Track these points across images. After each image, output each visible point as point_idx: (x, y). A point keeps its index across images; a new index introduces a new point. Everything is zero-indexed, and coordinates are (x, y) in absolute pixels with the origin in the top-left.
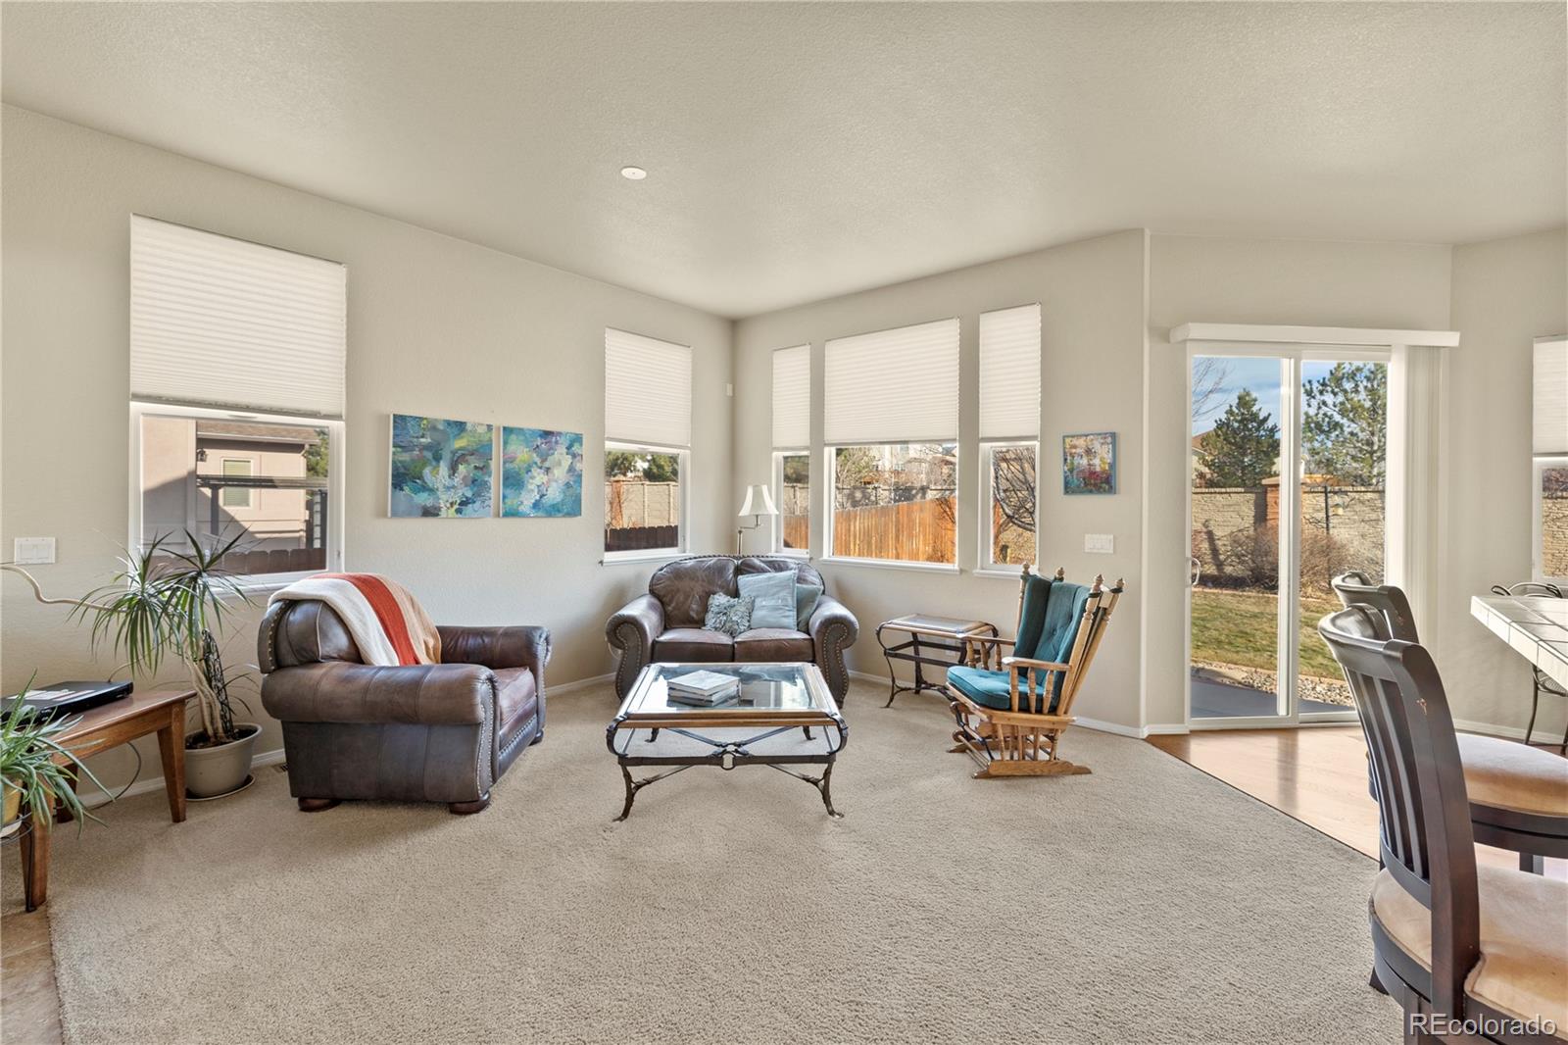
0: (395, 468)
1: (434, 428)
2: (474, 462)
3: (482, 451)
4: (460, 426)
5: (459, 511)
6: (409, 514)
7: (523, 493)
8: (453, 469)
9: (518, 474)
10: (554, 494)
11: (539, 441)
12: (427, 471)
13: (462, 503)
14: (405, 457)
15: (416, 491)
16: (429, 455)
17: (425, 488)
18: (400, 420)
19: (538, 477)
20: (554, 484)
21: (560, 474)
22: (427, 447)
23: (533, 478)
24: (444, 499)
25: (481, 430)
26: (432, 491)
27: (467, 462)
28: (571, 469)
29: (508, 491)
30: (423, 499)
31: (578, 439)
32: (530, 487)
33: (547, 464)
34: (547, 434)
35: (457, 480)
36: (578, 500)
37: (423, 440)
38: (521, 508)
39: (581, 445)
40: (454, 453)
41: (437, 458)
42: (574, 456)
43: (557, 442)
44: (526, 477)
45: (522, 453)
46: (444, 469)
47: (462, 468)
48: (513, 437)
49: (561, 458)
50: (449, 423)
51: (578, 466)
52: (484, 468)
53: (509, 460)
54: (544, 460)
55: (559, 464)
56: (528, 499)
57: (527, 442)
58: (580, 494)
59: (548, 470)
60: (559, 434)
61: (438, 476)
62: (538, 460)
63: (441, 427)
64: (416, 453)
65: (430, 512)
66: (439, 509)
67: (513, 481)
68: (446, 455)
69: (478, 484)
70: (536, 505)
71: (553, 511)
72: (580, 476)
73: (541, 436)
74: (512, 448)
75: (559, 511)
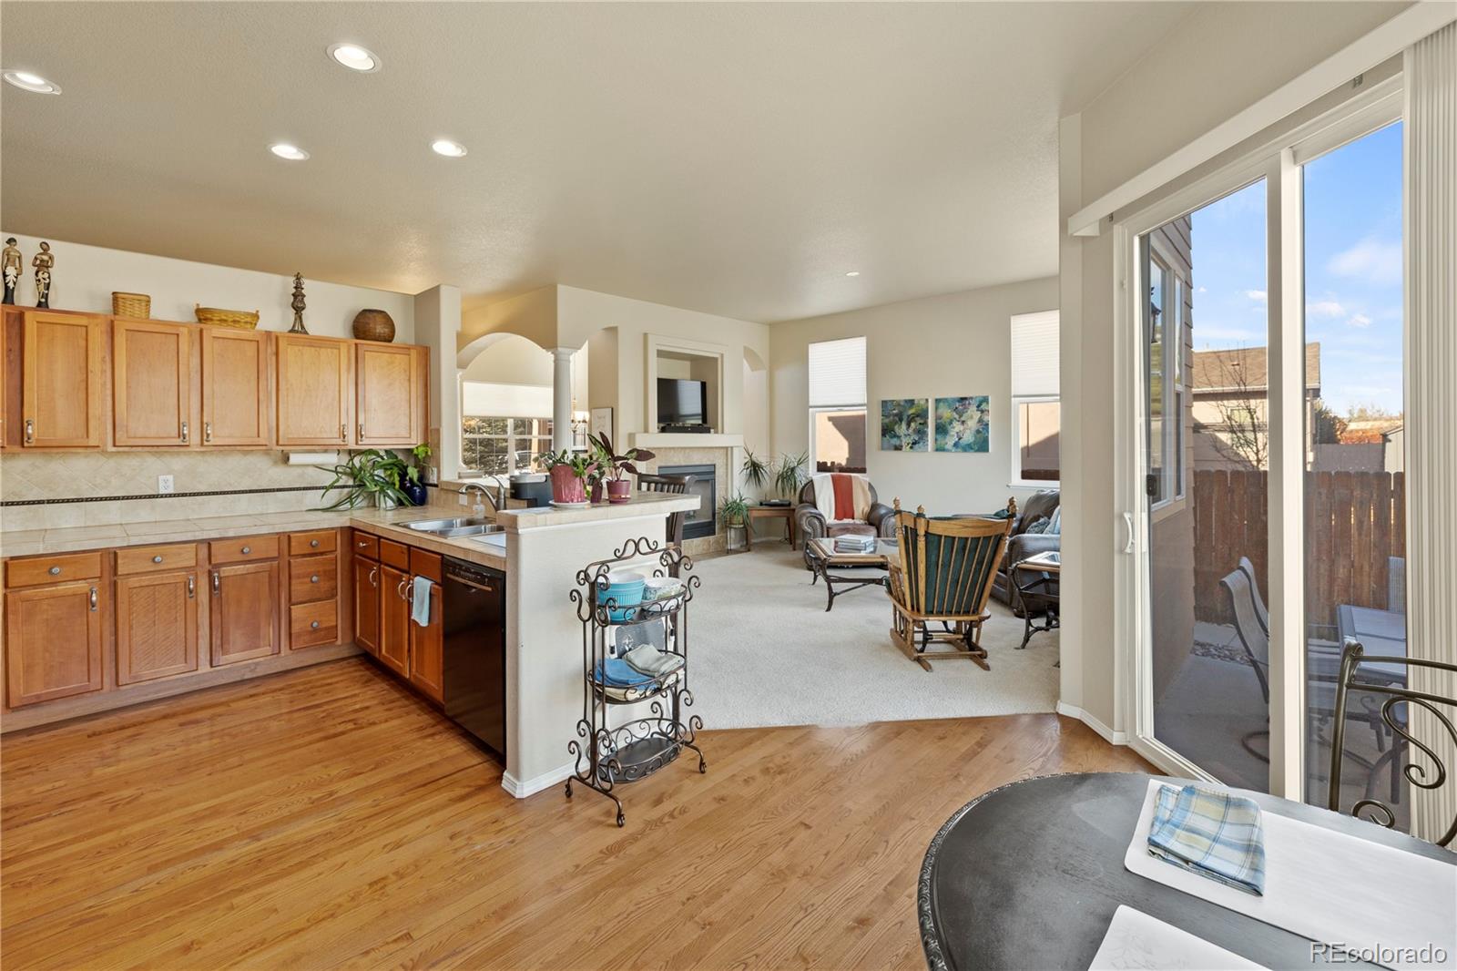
0: (883, 426)
1: (899, 405)
2: (919, 420)
3: (923, 414)
4: (912, 402)
5: (911, 448)
6: (889, 449)
7: (948, 437)
8: (909, 425)
9: (944, 426)
10: (968, 437)
11: (957, 404)
12: (896, 427)
13: (913, 444)
14: (887, 421)
15: (891, 438)
16: (897, 419)
17: (896, 436)
18: (884, 403)
19: (957, 427)
20: (968, 431)
21: (972, 424)
22: (896, 415)
23: (954, 428)
24: (905, 441)
25: (923, 402)
26: (899, 437)
27: (915, 421)
28: (980, 421)
29: (938, 437)
30: (895, 441)
31: (985, 400)
32: (952, 433)
33: (963, 419)
34: (963, 399)
35: (911, 430)
36: (986, 441)
37: (894, 412)
38: (947, 447)
39: (988, 403)
40: (909, 416)
41: (901, 420)
42: (982, 412)
43: (969, 404)
44: (949, 427)
45: (947, 413)
46: (904, 426)
47: (913, 424)
48: (941, 404)
49: (973, 416)
50: (906, 401)
51: (985, 418)
52: (925, 424)
53: (938, 418)
54: (961, 416)
55: (972, 417)
56: (950, 441)
57: (949, 407)
58: (987, 437)
59: (963, 422)
60: (971, 398)
61: (902, 429)
62: (957, 416)
63: (902, 403)
64: (891, 418)
65: (898, 448)
66: (902, 446)
67: (941, 429)
68: (905, 418)
69: (921, 433)
70: (956, 445)
71: (968, 448)
72: (987, 425)
73: (959, 402)
74: (940, 411)
75: (972, 449)
